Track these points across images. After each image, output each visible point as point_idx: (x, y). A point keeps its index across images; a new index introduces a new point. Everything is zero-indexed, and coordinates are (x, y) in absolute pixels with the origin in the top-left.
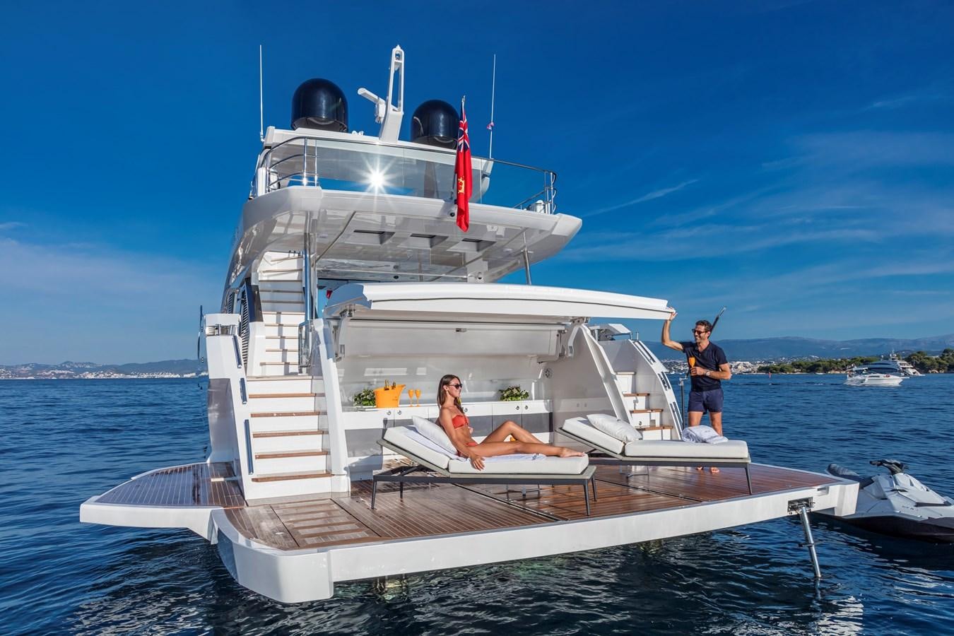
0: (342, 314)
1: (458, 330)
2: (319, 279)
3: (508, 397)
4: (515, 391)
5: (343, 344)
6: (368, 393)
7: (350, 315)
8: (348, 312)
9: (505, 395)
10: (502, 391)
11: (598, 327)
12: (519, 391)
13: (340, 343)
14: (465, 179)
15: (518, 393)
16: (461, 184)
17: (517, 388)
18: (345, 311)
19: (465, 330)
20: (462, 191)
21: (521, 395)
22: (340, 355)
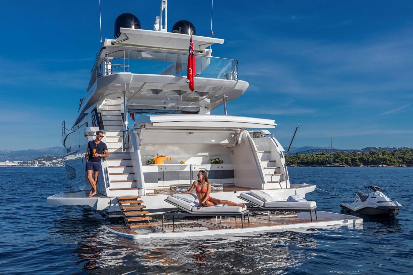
0: (141, 127)
1: (190, 133)
2: (129, 109)
3: (214, 162)
4: (217, 160)
5: (141, 139)
6: (152, 160)
7: (144, 127)
8: (144, 126)
9: (213, 162)
10: (211, 160)
11: (253, 131)
12: (219, 160)
13: (140, 139)
14: (192, 68)
15: (219, 161)
16: (191, 70)
17: (218, 159)
18: (143, 126)
19: (193, 133)
20: (191, 74)
21: (220, 162)
22: (140, 144)
